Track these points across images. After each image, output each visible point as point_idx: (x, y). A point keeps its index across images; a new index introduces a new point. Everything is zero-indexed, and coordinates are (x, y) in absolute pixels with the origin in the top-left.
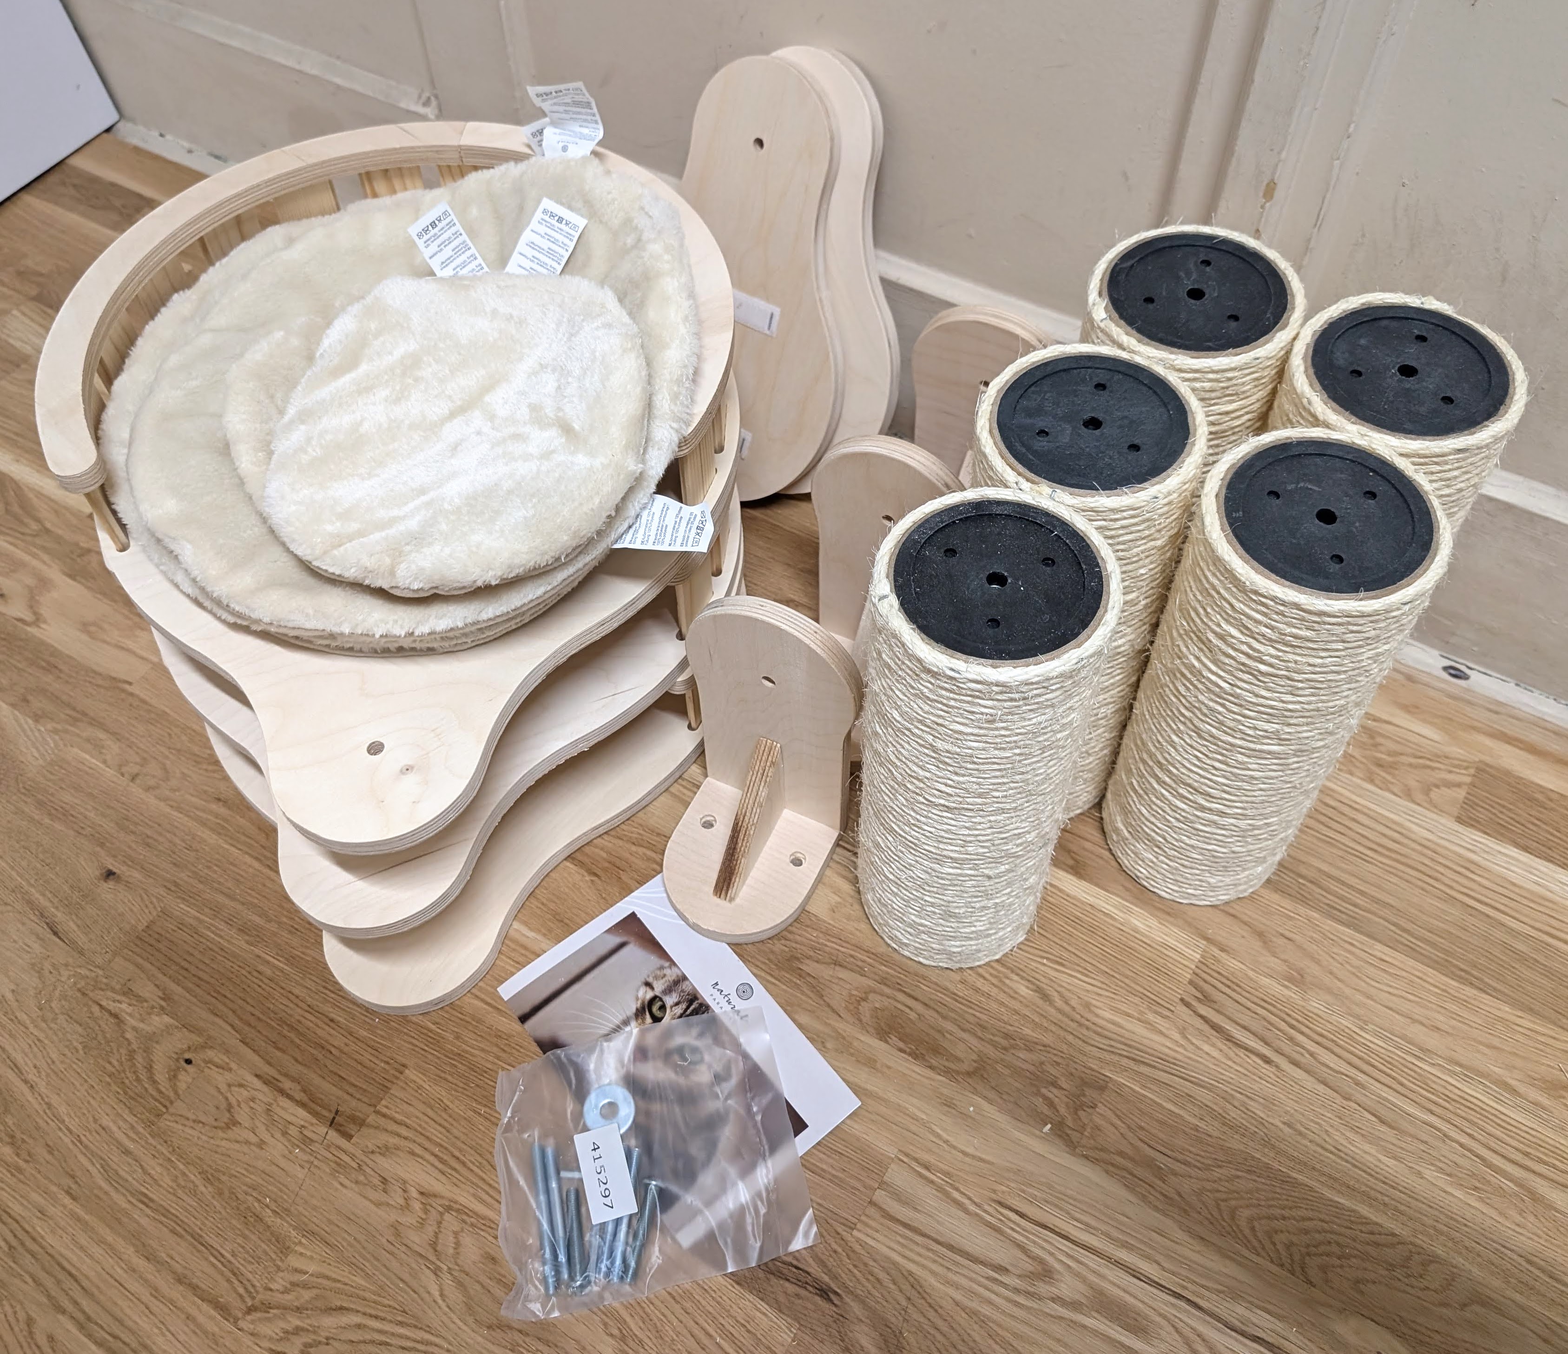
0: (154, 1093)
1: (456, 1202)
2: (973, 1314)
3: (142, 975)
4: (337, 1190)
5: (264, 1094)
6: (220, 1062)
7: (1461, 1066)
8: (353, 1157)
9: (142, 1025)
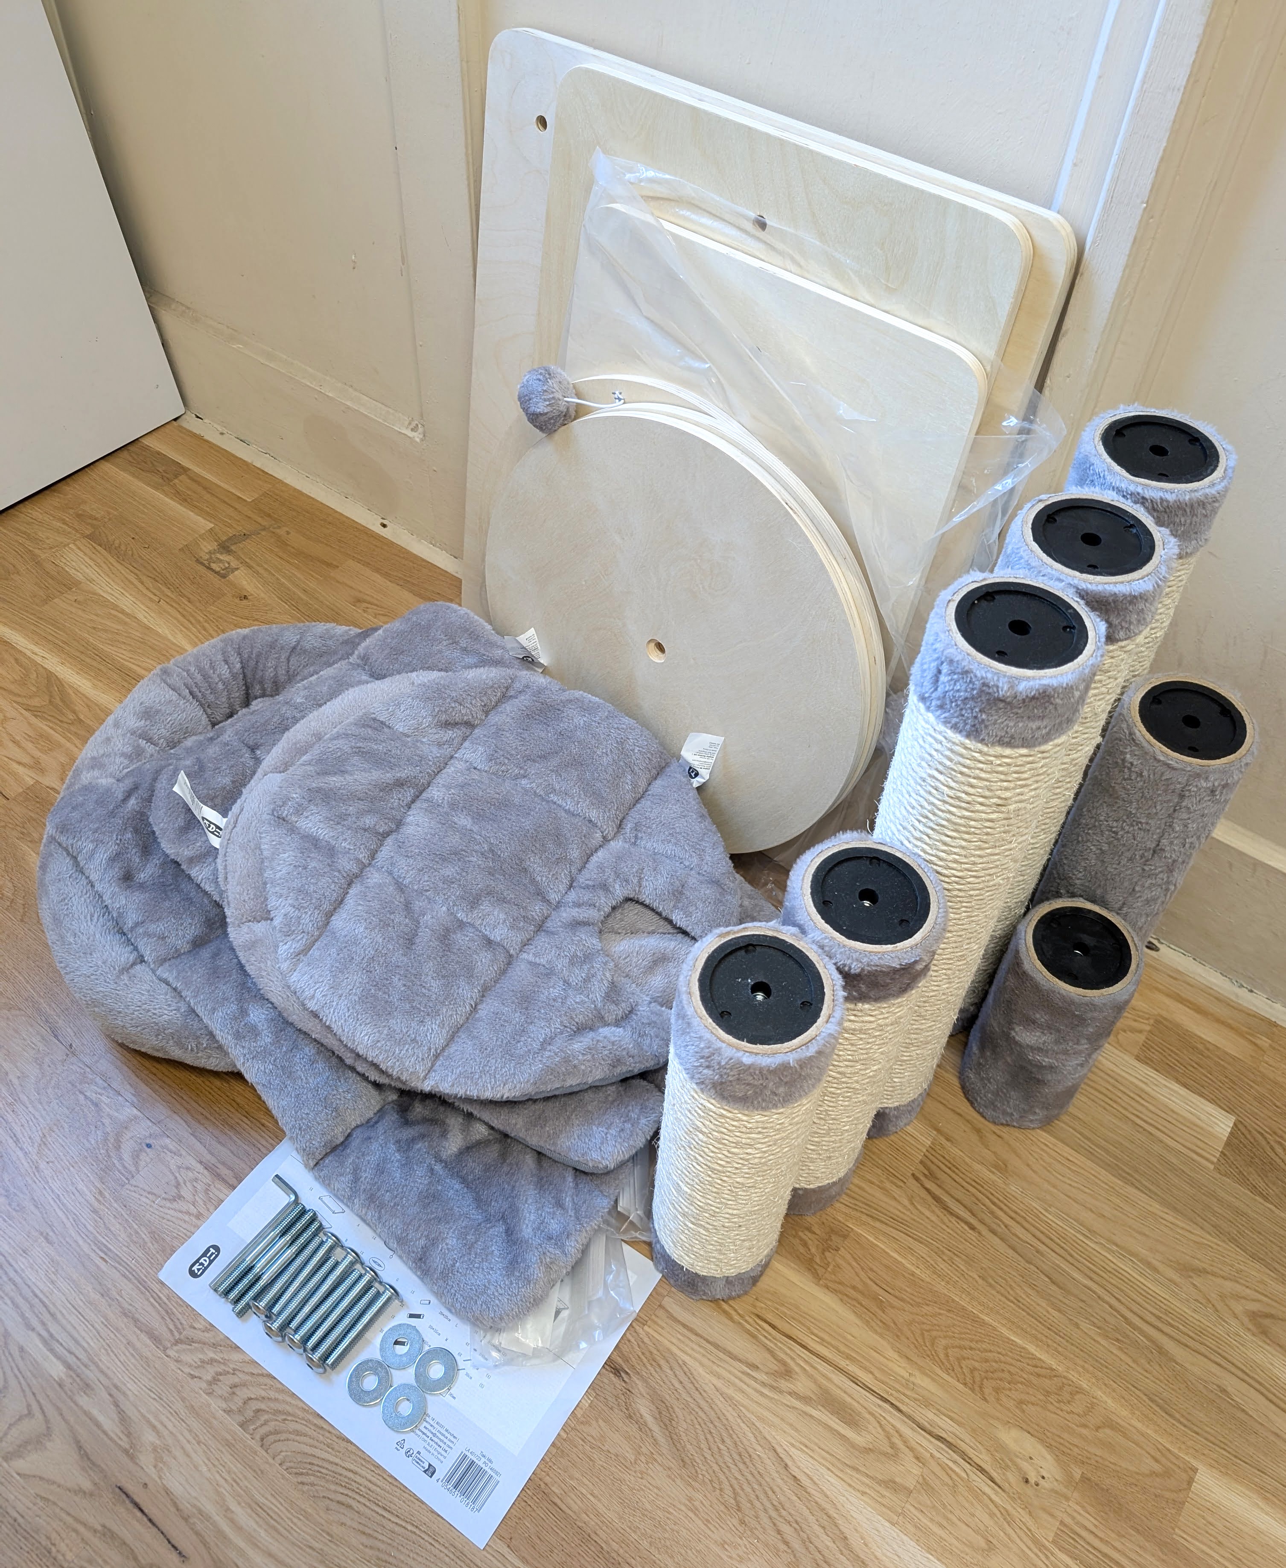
0: (120, 1168)
2: (728, 1398)
5: (206, 1177)
7: (1117, 1245)
9: (115, 1114)
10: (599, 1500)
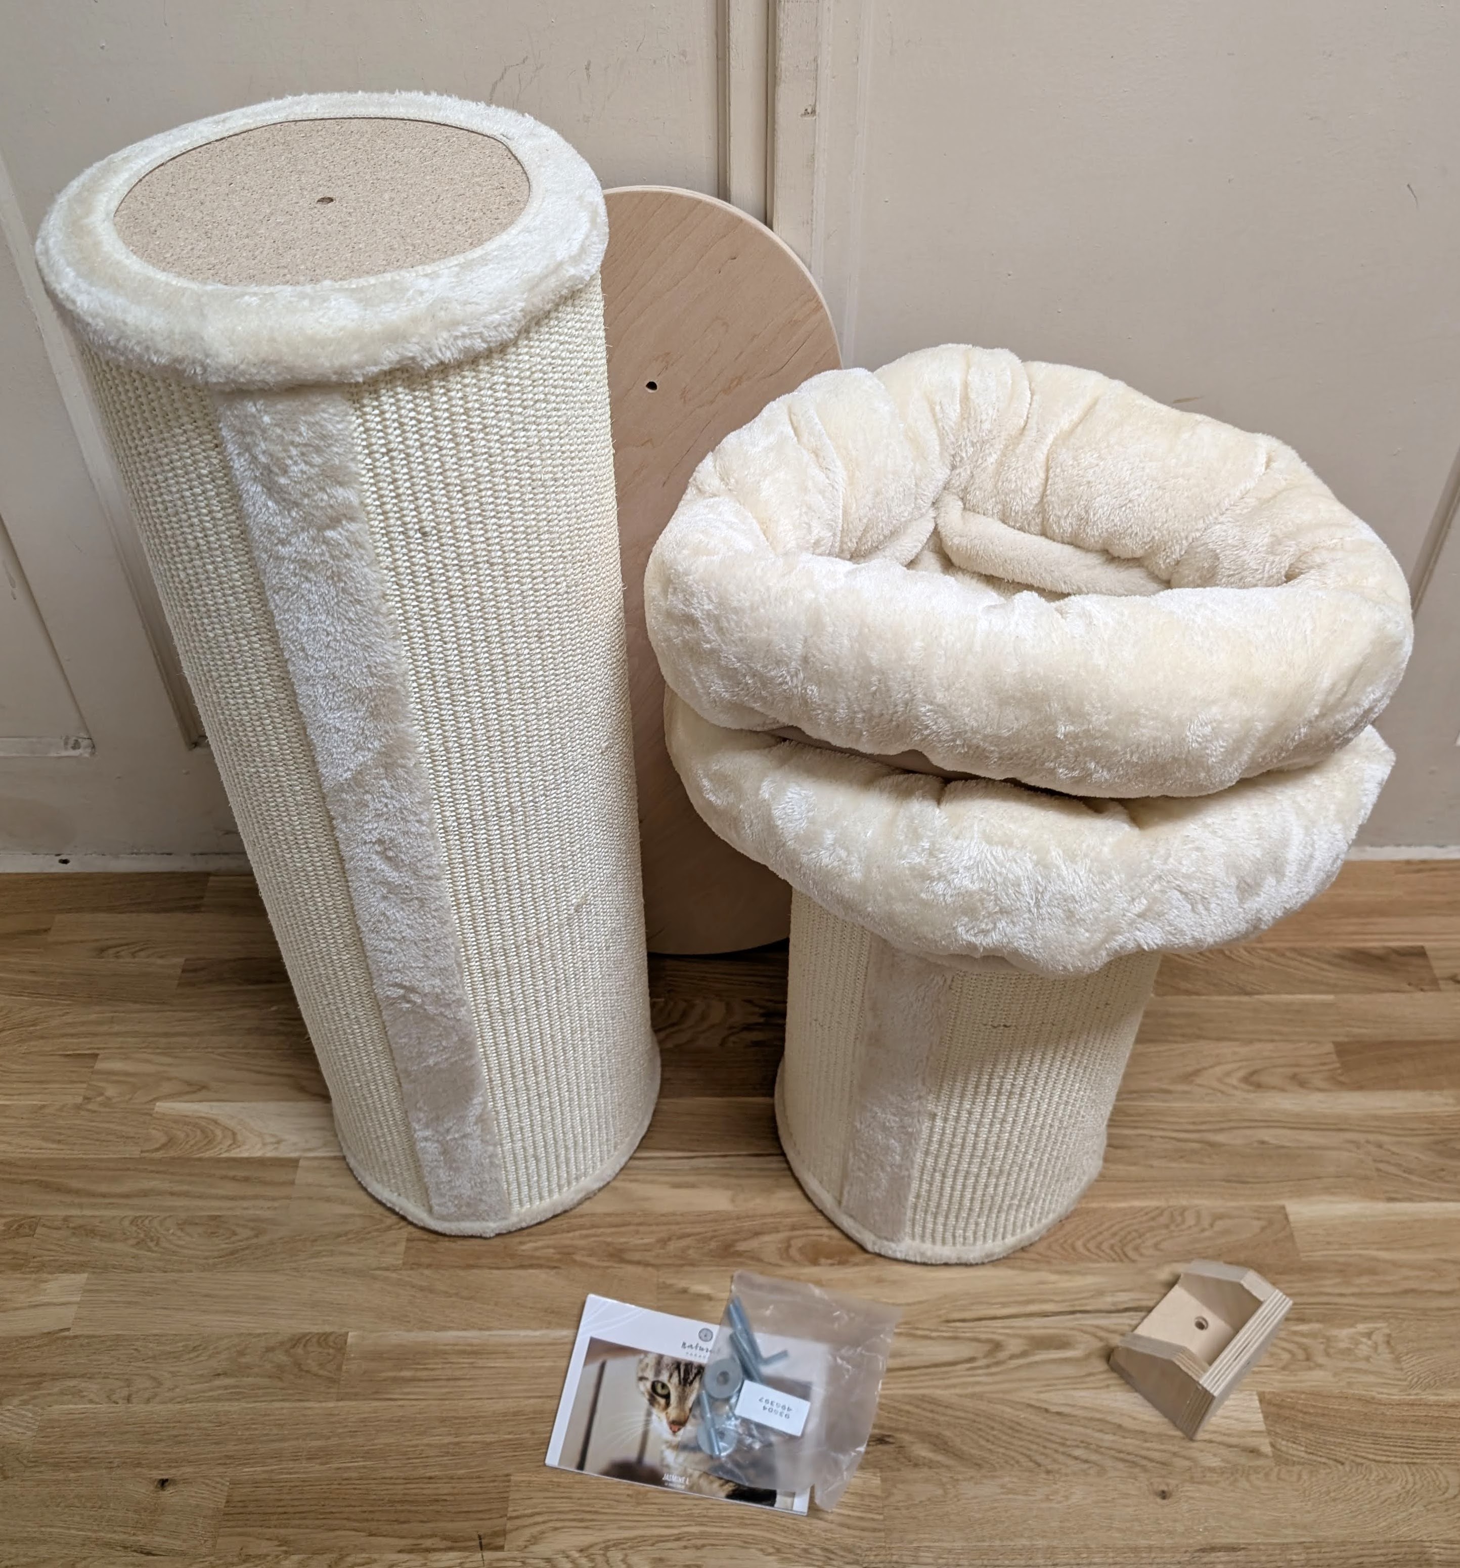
1: (609, 1540)
3: (250, 1539)
6: (362, 1561)
8: (514, 1559)
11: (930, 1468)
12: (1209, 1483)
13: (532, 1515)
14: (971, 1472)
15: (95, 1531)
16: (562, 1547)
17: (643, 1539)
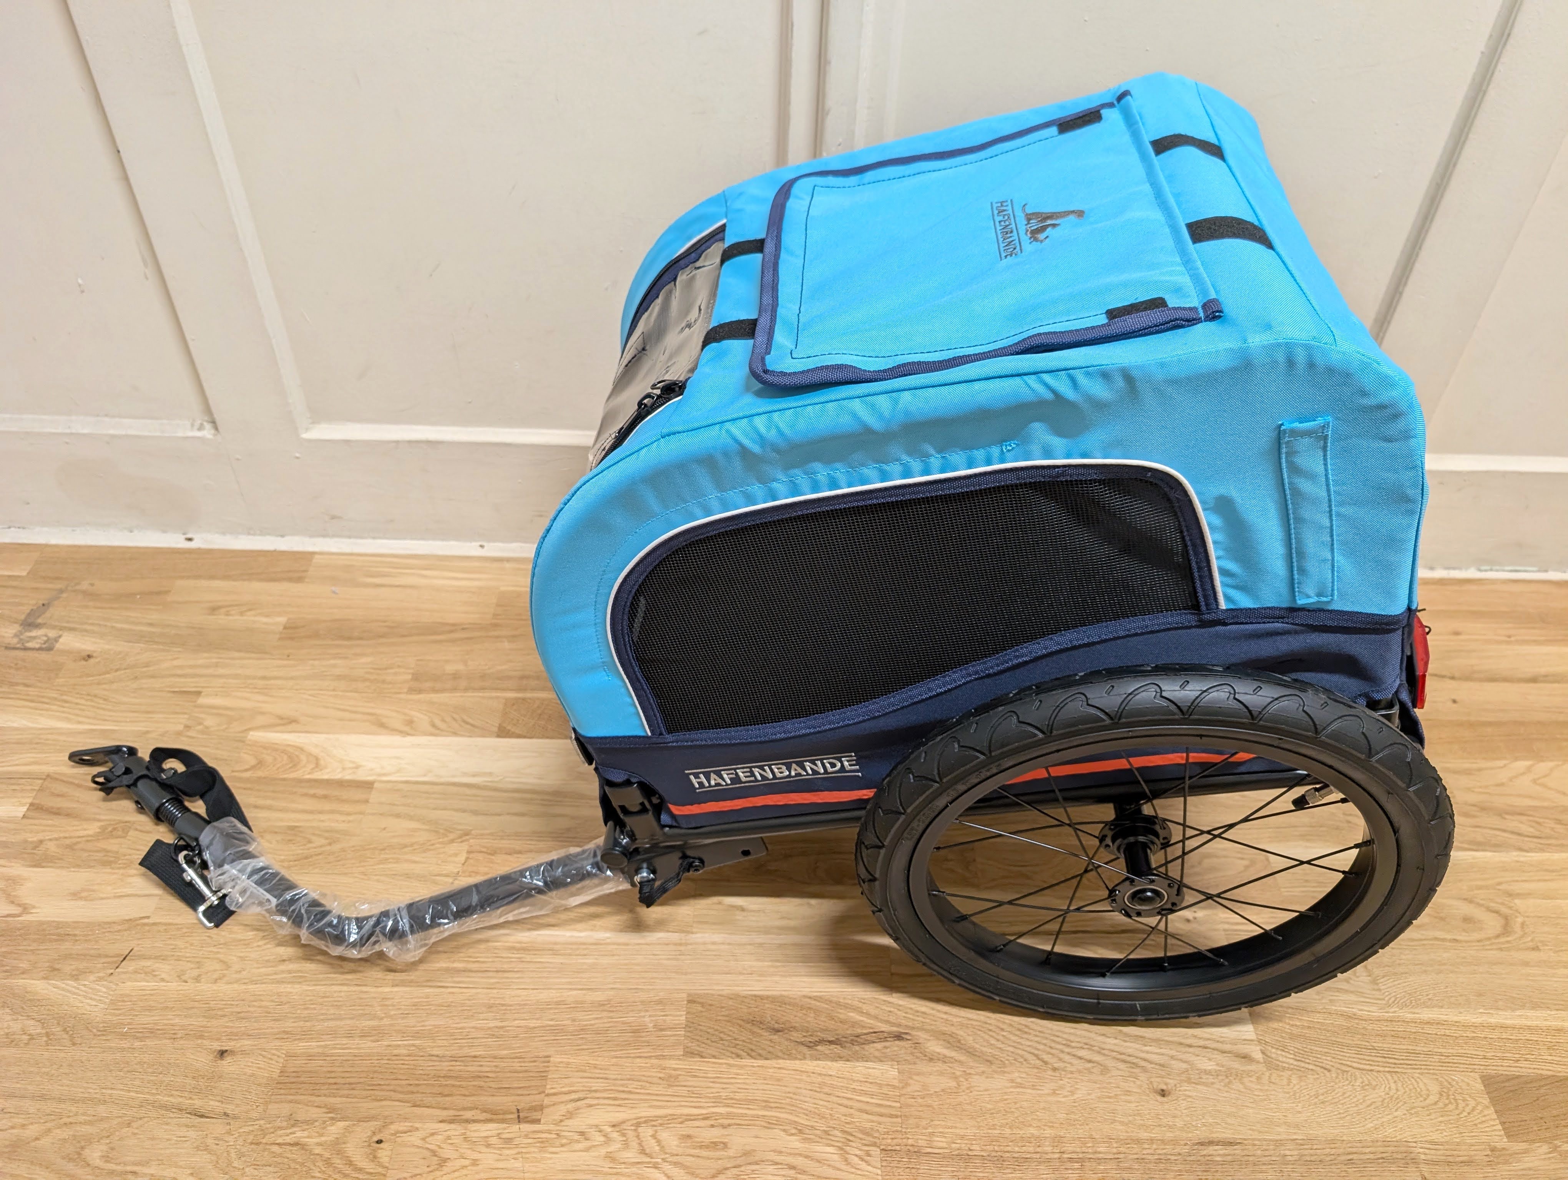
1: (641, 1118)
3: (300, 1106)
4: (551, 1159)
5: (455, 1130)
6: (405, 1128)
8: (549, 1132)
9: (323, 1139)
10: (956, 1127)
11: (945, 1062)
12: (1204, 1084)
13: (570, 1092)
14: (982, 1067)
15: (153, 1094)
16: (595, 1122)
17: (673, 1118)
